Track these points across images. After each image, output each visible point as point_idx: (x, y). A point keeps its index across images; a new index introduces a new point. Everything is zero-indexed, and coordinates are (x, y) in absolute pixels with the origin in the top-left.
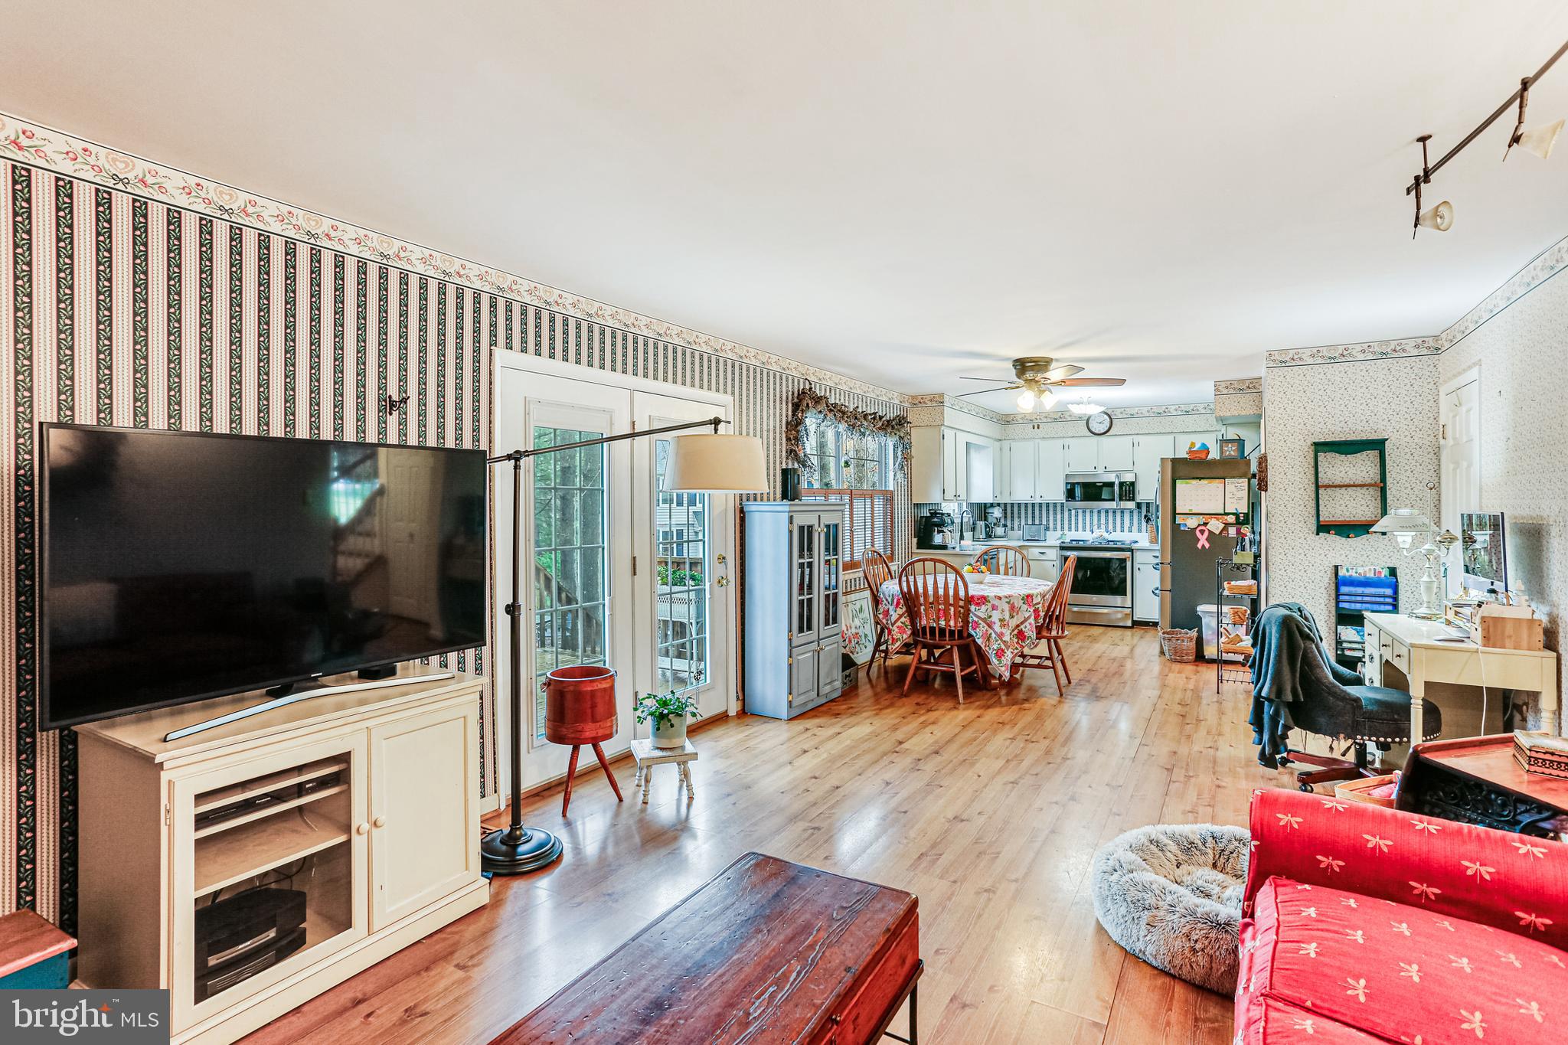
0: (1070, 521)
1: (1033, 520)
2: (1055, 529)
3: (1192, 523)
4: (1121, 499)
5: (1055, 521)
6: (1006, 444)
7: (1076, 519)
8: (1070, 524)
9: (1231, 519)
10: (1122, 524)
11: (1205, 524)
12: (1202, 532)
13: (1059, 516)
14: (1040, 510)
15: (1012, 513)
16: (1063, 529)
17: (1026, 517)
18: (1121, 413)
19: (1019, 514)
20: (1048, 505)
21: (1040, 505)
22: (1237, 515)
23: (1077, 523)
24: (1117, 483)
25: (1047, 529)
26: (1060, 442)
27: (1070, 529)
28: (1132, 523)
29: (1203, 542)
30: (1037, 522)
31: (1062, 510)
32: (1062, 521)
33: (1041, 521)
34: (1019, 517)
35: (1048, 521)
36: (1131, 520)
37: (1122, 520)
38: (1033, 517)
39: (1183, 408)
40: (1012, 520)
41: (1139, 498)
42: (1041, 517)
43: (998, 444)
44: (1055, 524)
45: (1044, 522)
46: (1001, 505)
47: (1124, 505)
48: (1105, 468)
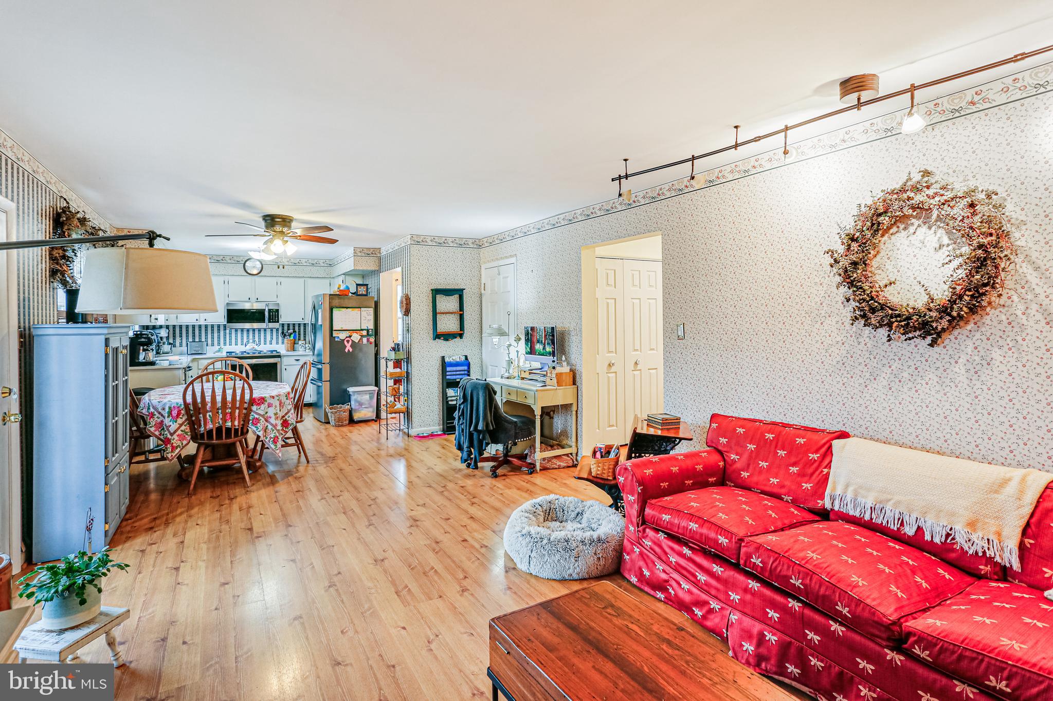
0: (225, 338)
1: (194, 339)
2: (213, 345)
3: (342, 336)
4: (269, 322)
5: (213, 338)
7: (230, 337)
8: (225, 340)
9: (365, 333)
10: (265, 339)
11: (350, 337)
12: (348, 341)
13: (216, 335)
16: (219, 344)
17: (187, 336)
20: (212, 326)
21: (206, 326)
22: (368, 331)
23: (230, 339)
24: (267, 310)
25: (206, 344)
26: (222, 279)
27: (225, 344)
28: (272, 338)
29: (348, 348)
30: (197, 340)
31: (220, 330)
32: (219, 337)
33: (200, 338)
34: (181, 336)
35: (206, 338)
36: (272, 335)
37: (265, 336)
38: (194, 336)
39: (310, 261)
41: (282, 320)
42: (200, 336)
44: (213, 341)
45: (203, 339)
46: (167, 327)
47: (271, 325)
48: (257, 299)
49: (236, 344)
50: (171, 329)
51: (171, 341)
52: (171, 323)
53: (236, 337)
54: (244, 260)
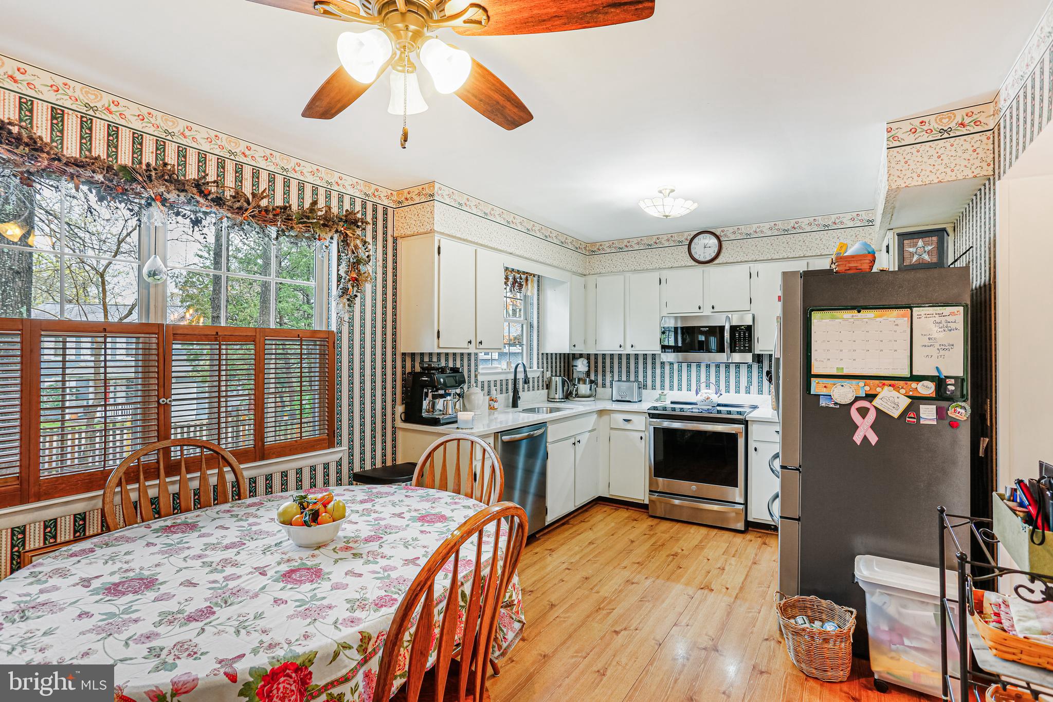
0: (671, 377)
1: (628, 376)
2: (654, 388)
3: (843, 393)
4: (733, 351)
5: (654, 376)
6: (591, 280)
7: (680, 376)
8: (671, 381)
9: (927, 389)
10: (738, 382)
11: (870, 397)
12: (863, 412)
13: (658, 372)
14: (637, 363)
15: (604, 367)
16: (663, 387)
17: (620, 372)
18: (734, 233)
19: (612, 367)
22: (940, 382)
23: (680, 380)
24: (727, 328)
25: (645, 387)
26: (656, 276)
27: (671, 388)
28: (750, 382)
29: (864, 431)
30: (632, 378)
31: (654, 364)
32: (663, 376)
33: (637, 376)
34: (612, 372)
35: (645, 377)
36: (750, 377)
38: (628, 372)
40: (604, 375)
41: (758, 349)
42: (636, 372)
43: (582, 279)
44: (654, 381)
45: (641, 379)
46: (588, 357)
47: (737, 357)
48: (713, 308)
49: (689, 389)
50: (592, 358)
51: (593, 378)
52: (592, 351)
53: (689, 376)
54: (689, 238)
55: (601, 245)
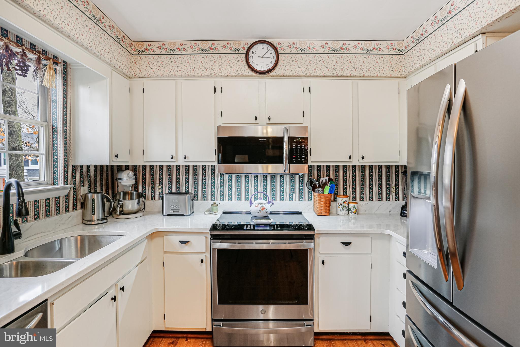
0: (222, 187)
1: (178, 187)
2: (205, 198)
4: (291, 162)
5: (204, 187)
6: (138, 84)
7: (230, 186)
8: (222, 192)
10: (282, 191)
13: (209, 182)
14: (187, 175)
15: (153, 179)
16: (213, 197)
17: (170, 184)
18: (290, 47)
19: (161, 179)
20: (195, 167)
21: (187, 167)
23: (230, 190)
24: (286, 140)
25: (195, 198)
26: (211, 83)
27: (222, 198)
28: (293, 190)
30: (183, 190)
31: (213, 175)
32: (213, 186)
33: (187, 187)
34: (161, 183)
35: (196, 188)
36: (293, 186)
37: (282, 186)
38: (178, 183)
39: (364, 45)
40: (153, 187)
41: (313, 160)
42: (187, 183)
43: (127, 81)
44: (204, 192)
45: (191, 190)
46: (135, 169)
47: (294, 168)
48: (269, 119)
49: (239, 199)
50: (140, 171)
51: (140, 190)
52: (139, 163)
53: (239, 186)
54: (247, 47)
55: (149, 45)
